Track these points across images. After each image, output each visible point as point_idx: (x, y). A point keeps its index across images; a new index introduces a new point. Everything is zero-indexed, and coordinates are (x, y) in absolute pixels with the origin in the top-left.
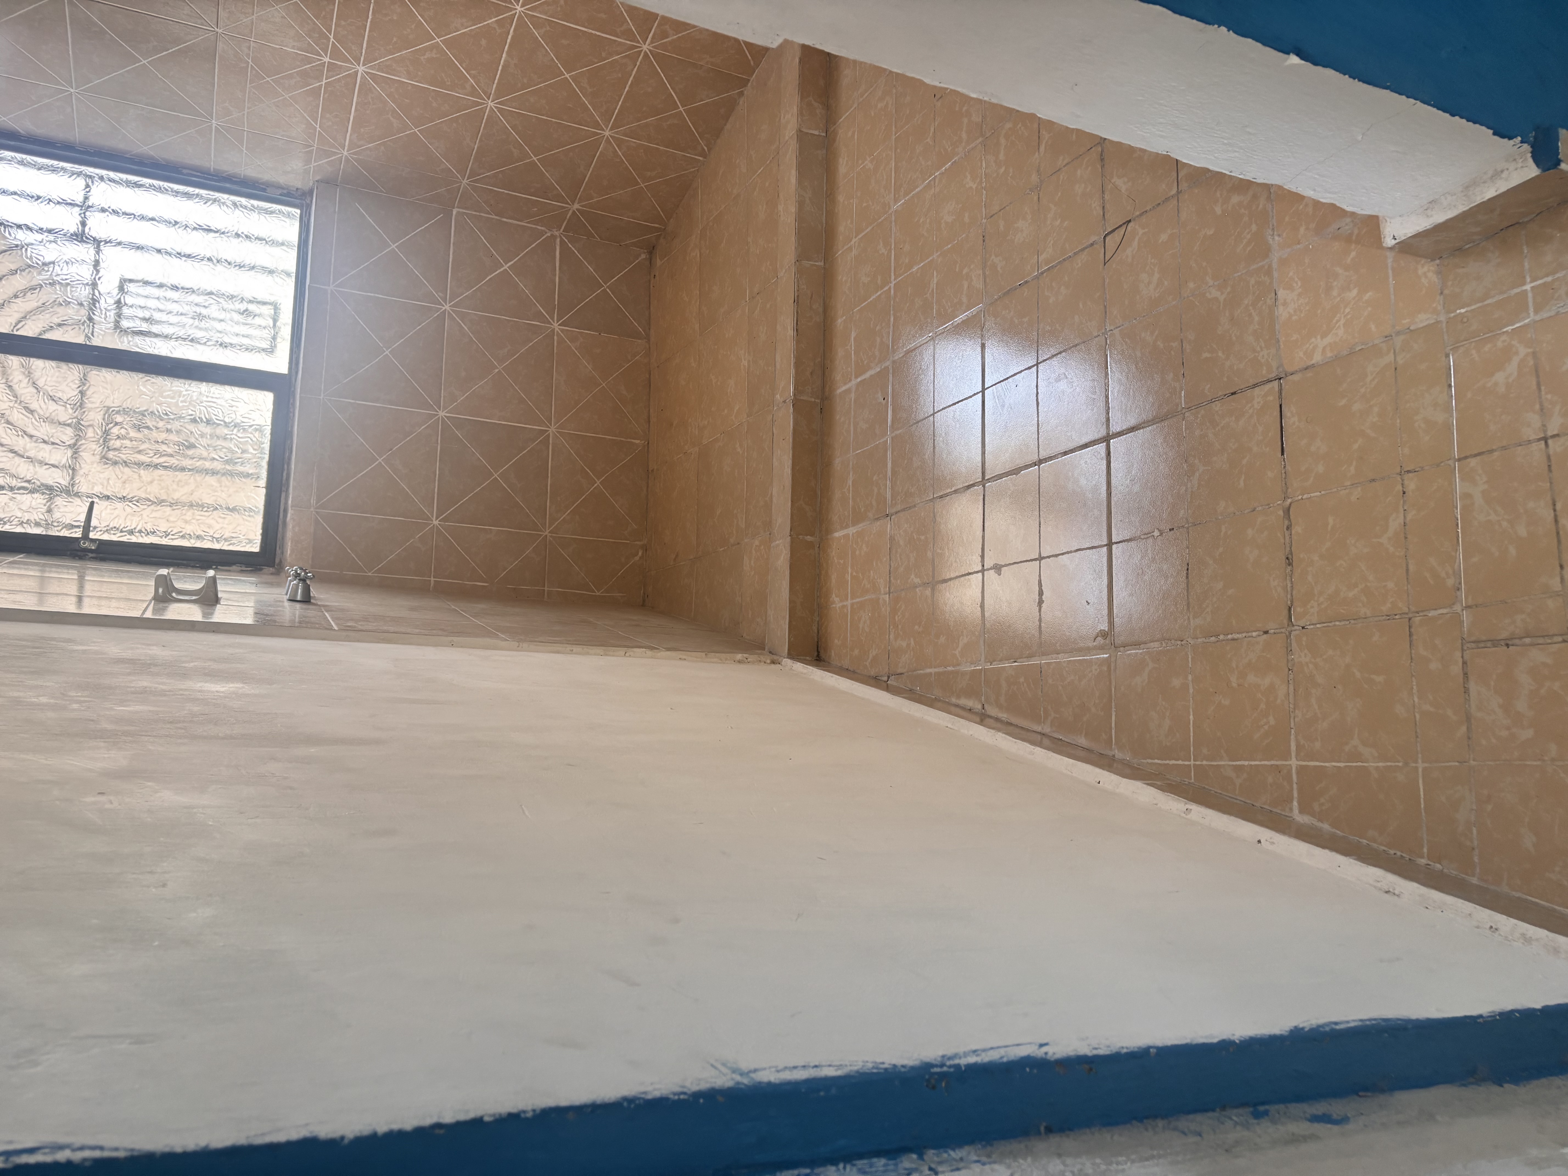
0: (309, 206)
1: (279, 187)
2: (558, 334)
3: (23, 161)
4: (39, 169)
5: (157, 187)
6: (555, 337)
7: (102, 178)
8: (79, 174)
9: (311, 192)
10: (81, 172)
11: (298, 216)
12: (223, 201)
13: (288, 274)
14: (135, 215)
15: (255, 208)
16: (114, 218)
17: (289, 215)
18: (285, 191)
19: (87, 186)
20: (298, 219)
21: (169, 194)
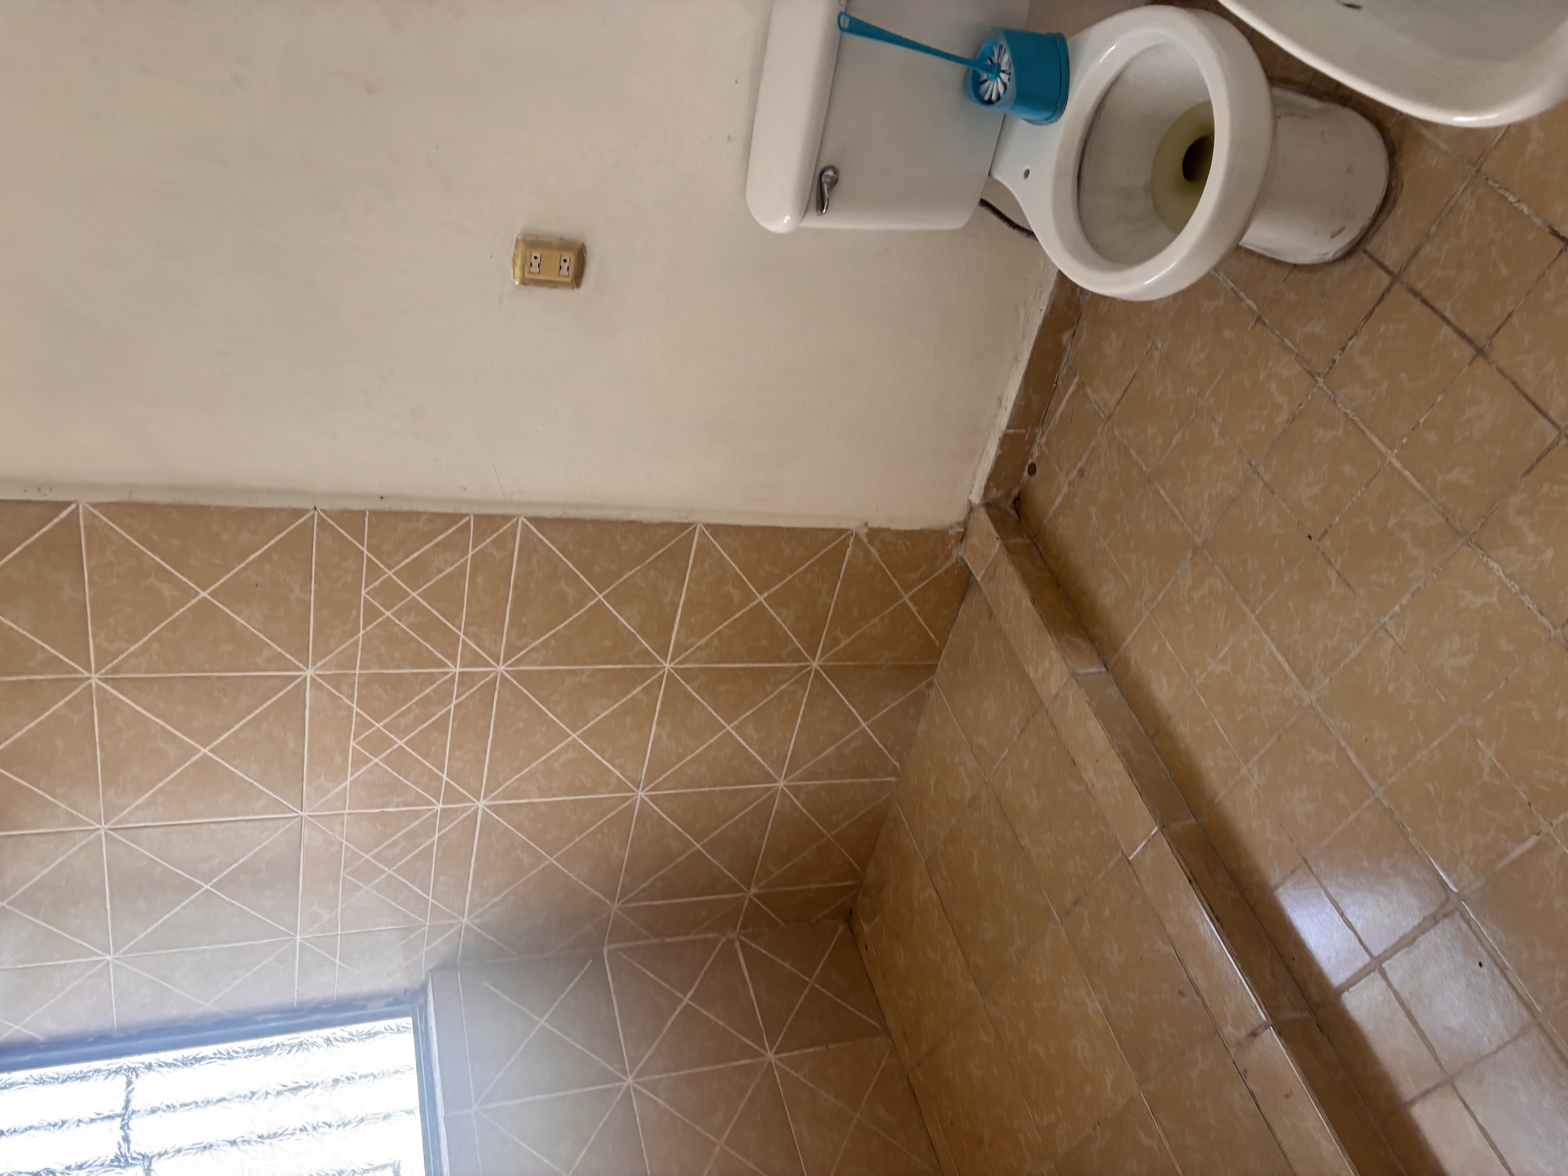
0: (424, 1007)
1: (385, 995)
2: (778, 1067)
3: (42, 1078)
4: (64, 1082)
5: (224, 1053)
6: (776, 1072)
7: (149, 1067)
8: (117, 1072)
9: (424, 988)
10: (121, 1067)
11: (411, 1026)
12: (311, 1040)
13: (410, 1112)
14: (196, 1103)
15: (355, 1036)
16: (170, 1115)
17: (399, 1030)
18: (391, 999)
19: (129, 1083)
20: (412, 1031)
21: (241, 1057)
